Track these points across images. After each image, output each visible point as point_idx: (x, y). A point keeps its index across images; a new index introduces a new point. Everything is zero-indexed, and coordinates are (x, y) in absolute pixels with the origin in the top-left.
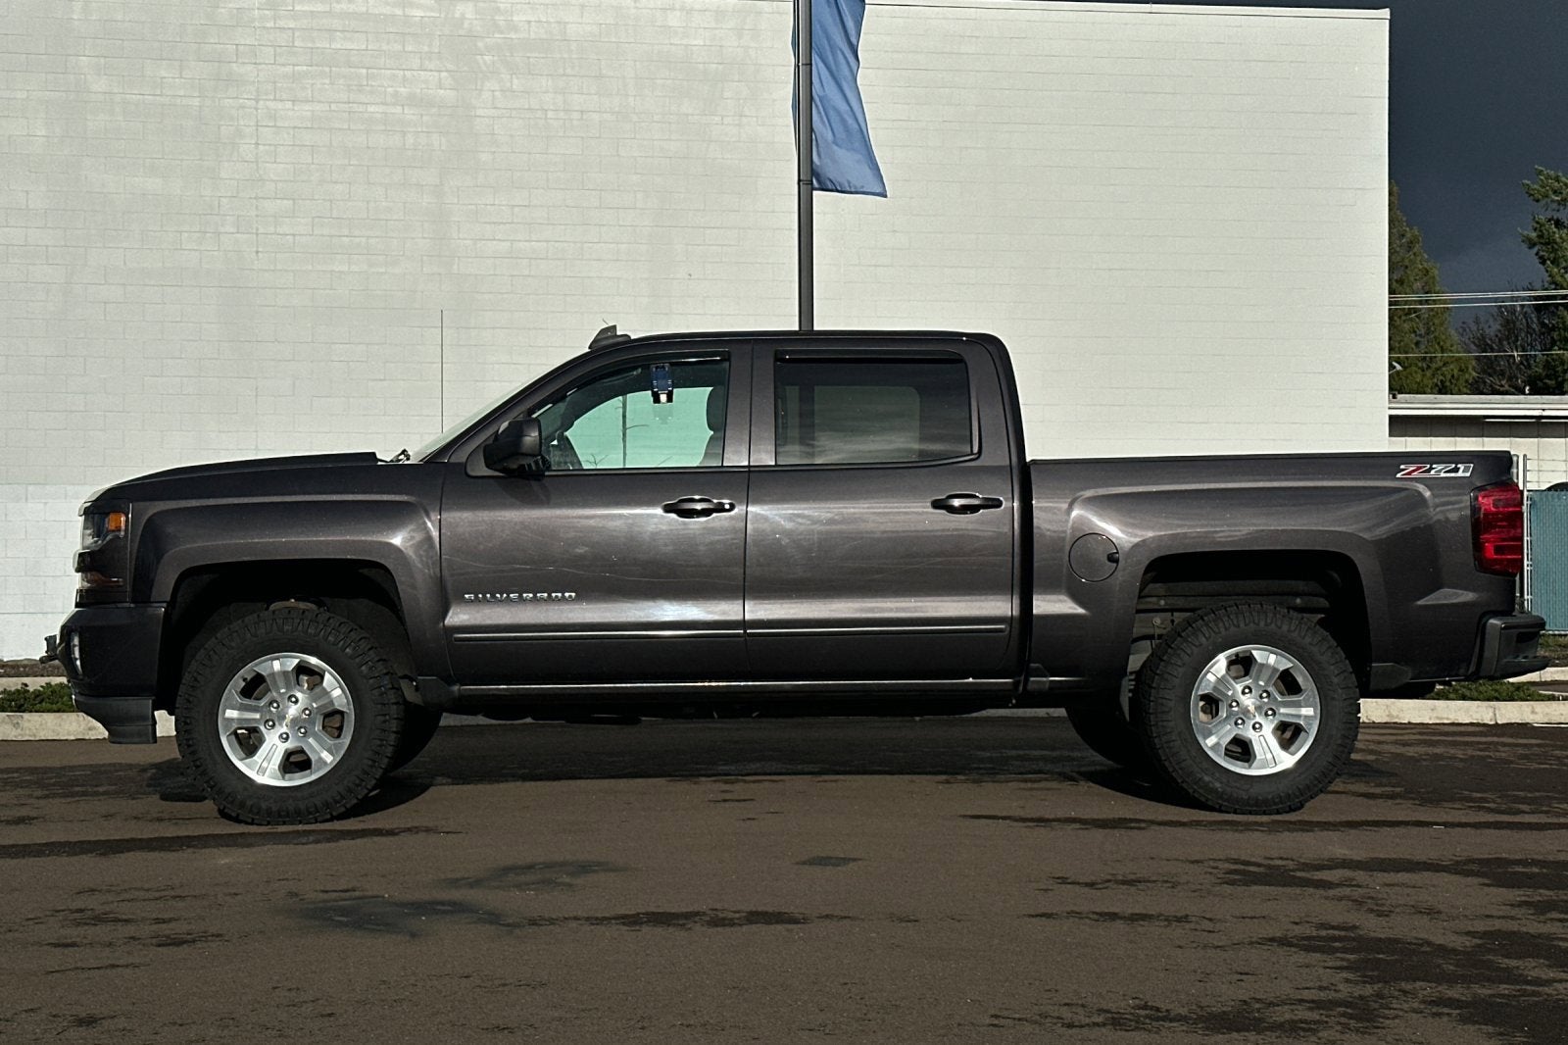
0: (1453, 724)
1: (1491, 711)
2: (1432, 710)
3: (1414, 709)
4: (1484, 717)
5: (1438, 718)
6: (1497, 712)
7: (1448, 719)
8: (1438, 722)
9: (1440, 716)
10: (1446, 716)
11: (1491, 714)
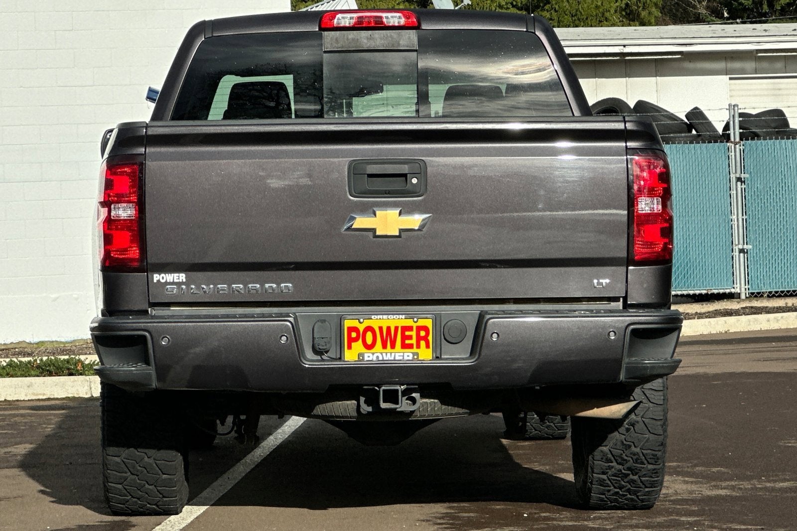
0: (49, 399)
1: (87, 384)
2: (28, 387)
3: (11, 387)
4: (80, 390)
5: (34, 394)
6: (92, 385)
7: (44, 394)
8: (34, 398)
9: (35, 392)
10: (42, 392)
11: (86, 388)
